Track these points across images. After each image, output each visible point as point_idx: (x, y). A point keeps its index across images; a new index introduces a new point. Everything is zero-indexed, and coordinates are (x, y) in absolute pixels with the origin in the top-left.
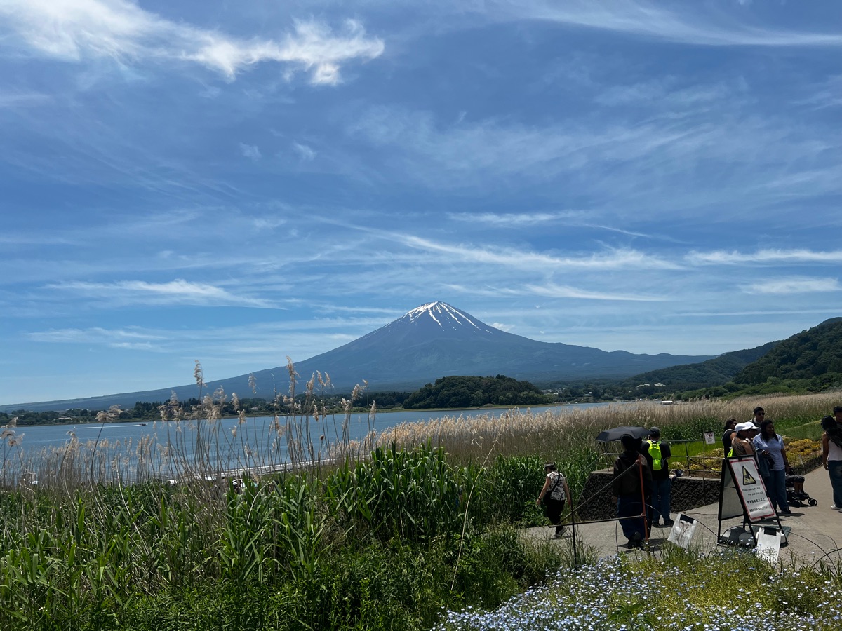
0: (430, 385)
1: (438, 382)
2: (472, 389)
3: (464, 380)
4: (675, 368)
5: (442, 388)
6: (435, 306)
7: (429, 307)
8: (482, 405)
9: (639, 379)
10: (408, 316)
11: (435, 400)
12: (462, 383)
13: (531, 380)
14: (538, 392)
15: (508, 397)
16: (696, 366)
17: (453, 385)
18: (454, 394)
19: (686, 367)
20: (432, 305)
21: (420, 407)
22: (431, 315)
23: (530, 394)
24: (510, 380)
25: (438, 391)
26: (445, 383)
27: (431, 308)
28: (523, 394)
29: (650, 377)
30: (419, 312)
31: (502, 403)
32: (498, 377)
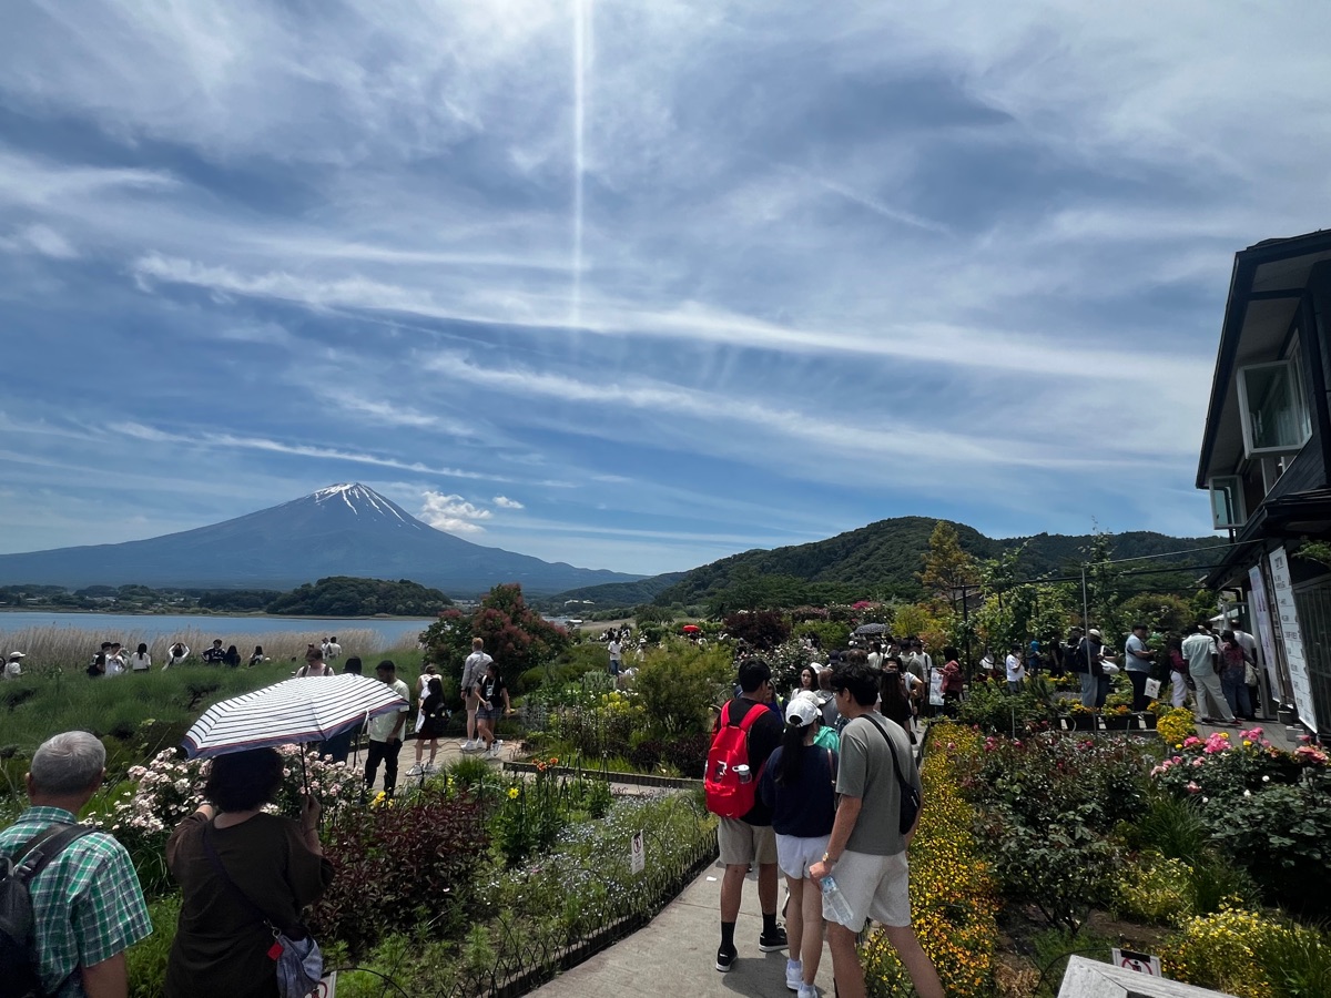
0: (309, 585)
1: (320, 582)
2: (363, 594)
3: (355, 583)
4: (609, 586)
5: (324, 590)
6: (351, 489)
7: (344, 489)
8: (372, 614)
9: (571, 594)
10: (313, 497)
11: (312, 605)
12: (352, 585)
13: (443, 588)
14: (447, 602)
15: (408, 607)
16: (628, 585)
17: (340, 588)
18: (338, 599)
19: (618, 585)
20: (348, 487)
21: (289, 613)
22: (345, 498)
23: (437, 605)
24: (415, 586)
25: (318, 594)
26: (327, 584)
27: (347, 491)
28: (428, 604)
29: (582, 594)
30: (330, 493)
31: (400, 613)
32: (402, 582)
